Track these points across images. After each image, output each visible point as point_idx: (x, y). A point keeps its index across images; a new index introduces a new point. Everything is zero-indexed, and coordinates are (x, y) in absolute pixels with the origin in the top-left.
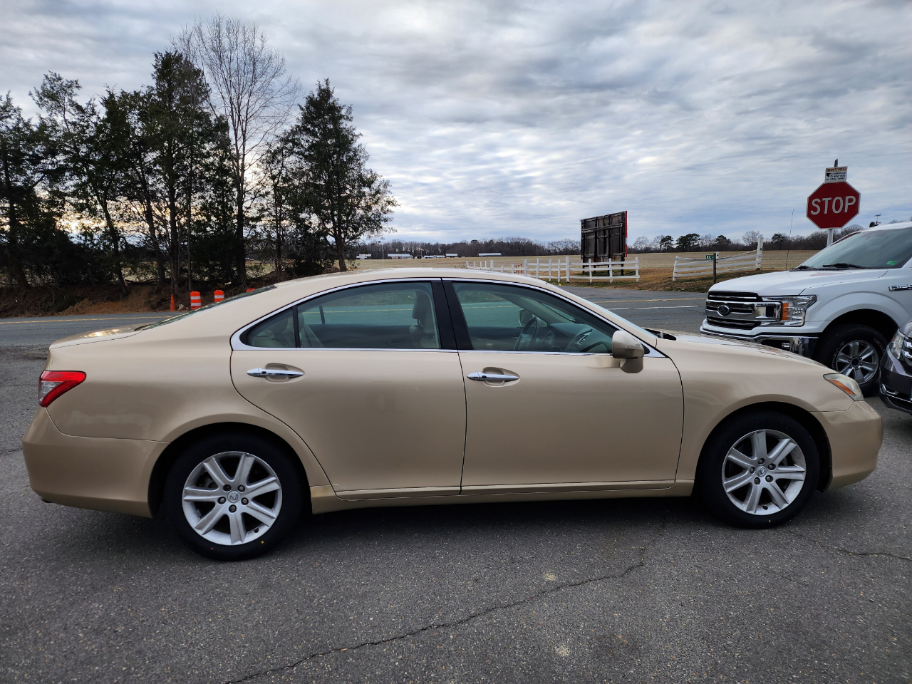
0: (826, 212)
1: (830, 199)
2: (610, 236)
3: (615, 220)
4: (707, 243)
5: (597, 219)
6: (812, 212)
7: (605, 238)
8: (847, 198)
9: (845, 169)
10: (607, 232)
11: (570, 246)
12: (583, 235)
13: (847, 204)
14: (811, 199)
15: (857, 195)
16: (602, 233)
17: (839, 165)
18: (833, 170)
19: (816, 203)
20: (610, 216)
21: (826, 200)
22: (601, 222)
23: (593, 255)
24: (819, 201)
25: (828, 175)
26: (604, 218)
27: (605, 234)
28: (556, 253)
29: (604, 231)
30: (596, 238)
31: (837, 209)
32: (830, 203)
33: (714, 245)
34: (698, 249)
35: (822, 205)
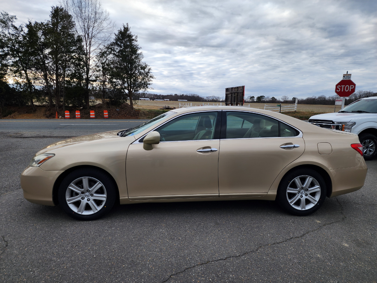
0: (342, 91)
1: (344, 86)
2: (237, 95)
3: (240, 89)
4: (267, 100)
5: (232, 88)
6: (337, 90)
7: (235, 96)
8: (351, 86)
9: (350, 75)
10: (236, 94)
11: (214, 99)
12: (227, 95)
13: (351, 88)
14: (337, 85)
15: (355, 85)
16: (234, 94)
17: (348, 73)
18: (346, 75)
19: (339, 87)
20: (238, 87)
21: (343, 86)
22: (234, 89)
23: (230, 103)
24: (340, 86)
25: (344, 77)
26: (235, 88)
27: (235, 95)
28: (209, 101)
29: (235, 93)
30: (232, 96)
31: (347, 90)
32: (344, 87)
33: (270, 101)
34: (264, 102)
35: (341, 88)
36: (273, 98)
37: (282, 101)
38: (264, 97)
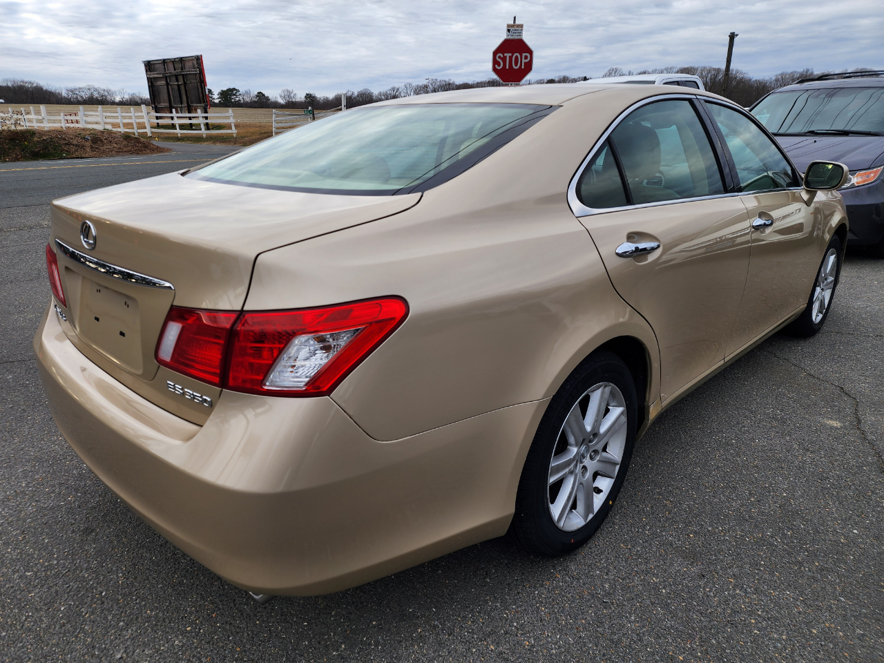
0: (507, 68)
1: (510, 54)
2: (185, 84)
3: (188, 65)
4: (248, 100)
5: (164, 61)
6: (496, 66)
7: (178, 85)
8: (524, 55)
9: (521, 26)
10: (180, 78)
11: (96, 95)
12: (151, 82)
13: (524, 61)
14: (495, 53)
15: (531, 52)
16: (174, 78)
17: (517, 23)
18: (512, 26)
19: (499, 57)
20: (181, 60)
21: (508, 55)
22: (171, 66)
23: (167, 104)
24: (502, 56)
25: (509, 31)
26: (174, 61)
27: (177, 81)
28: (79, 103)
29: (176, 76)
30: (168, 84)
31: (516, 65)
32: (511, 58)
33: (255, 102)
34: (238, 105)
35: (504, 59)
36: (260, 95)
37: (282, 101)
38: (238, 91)
